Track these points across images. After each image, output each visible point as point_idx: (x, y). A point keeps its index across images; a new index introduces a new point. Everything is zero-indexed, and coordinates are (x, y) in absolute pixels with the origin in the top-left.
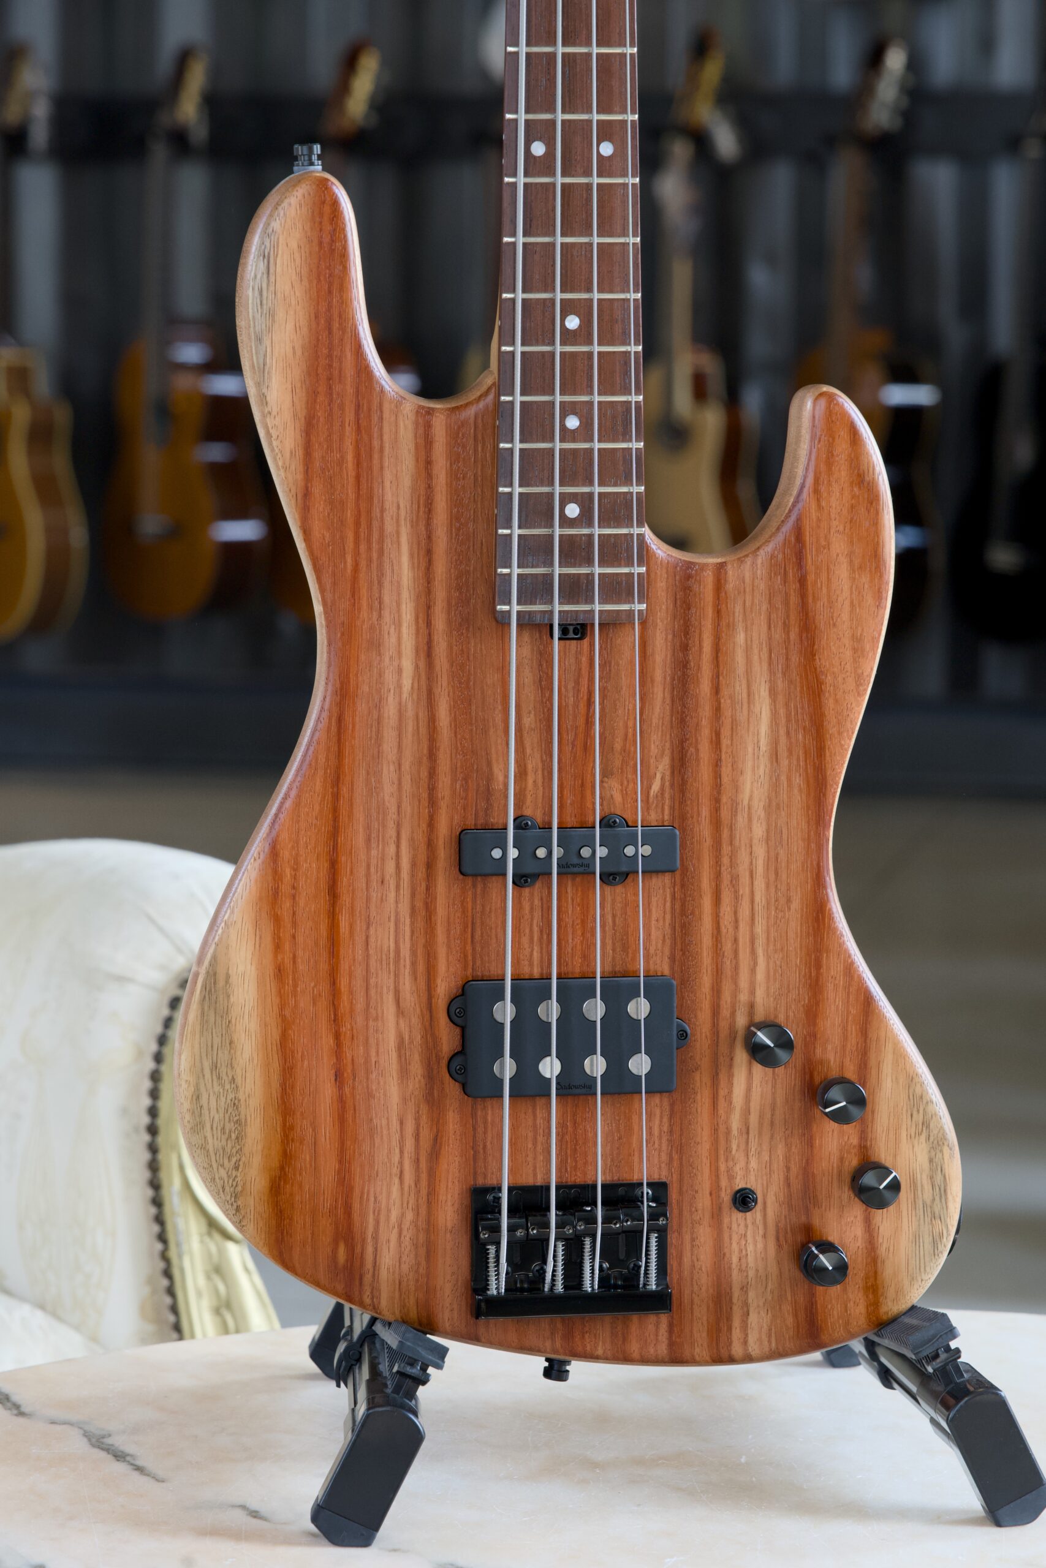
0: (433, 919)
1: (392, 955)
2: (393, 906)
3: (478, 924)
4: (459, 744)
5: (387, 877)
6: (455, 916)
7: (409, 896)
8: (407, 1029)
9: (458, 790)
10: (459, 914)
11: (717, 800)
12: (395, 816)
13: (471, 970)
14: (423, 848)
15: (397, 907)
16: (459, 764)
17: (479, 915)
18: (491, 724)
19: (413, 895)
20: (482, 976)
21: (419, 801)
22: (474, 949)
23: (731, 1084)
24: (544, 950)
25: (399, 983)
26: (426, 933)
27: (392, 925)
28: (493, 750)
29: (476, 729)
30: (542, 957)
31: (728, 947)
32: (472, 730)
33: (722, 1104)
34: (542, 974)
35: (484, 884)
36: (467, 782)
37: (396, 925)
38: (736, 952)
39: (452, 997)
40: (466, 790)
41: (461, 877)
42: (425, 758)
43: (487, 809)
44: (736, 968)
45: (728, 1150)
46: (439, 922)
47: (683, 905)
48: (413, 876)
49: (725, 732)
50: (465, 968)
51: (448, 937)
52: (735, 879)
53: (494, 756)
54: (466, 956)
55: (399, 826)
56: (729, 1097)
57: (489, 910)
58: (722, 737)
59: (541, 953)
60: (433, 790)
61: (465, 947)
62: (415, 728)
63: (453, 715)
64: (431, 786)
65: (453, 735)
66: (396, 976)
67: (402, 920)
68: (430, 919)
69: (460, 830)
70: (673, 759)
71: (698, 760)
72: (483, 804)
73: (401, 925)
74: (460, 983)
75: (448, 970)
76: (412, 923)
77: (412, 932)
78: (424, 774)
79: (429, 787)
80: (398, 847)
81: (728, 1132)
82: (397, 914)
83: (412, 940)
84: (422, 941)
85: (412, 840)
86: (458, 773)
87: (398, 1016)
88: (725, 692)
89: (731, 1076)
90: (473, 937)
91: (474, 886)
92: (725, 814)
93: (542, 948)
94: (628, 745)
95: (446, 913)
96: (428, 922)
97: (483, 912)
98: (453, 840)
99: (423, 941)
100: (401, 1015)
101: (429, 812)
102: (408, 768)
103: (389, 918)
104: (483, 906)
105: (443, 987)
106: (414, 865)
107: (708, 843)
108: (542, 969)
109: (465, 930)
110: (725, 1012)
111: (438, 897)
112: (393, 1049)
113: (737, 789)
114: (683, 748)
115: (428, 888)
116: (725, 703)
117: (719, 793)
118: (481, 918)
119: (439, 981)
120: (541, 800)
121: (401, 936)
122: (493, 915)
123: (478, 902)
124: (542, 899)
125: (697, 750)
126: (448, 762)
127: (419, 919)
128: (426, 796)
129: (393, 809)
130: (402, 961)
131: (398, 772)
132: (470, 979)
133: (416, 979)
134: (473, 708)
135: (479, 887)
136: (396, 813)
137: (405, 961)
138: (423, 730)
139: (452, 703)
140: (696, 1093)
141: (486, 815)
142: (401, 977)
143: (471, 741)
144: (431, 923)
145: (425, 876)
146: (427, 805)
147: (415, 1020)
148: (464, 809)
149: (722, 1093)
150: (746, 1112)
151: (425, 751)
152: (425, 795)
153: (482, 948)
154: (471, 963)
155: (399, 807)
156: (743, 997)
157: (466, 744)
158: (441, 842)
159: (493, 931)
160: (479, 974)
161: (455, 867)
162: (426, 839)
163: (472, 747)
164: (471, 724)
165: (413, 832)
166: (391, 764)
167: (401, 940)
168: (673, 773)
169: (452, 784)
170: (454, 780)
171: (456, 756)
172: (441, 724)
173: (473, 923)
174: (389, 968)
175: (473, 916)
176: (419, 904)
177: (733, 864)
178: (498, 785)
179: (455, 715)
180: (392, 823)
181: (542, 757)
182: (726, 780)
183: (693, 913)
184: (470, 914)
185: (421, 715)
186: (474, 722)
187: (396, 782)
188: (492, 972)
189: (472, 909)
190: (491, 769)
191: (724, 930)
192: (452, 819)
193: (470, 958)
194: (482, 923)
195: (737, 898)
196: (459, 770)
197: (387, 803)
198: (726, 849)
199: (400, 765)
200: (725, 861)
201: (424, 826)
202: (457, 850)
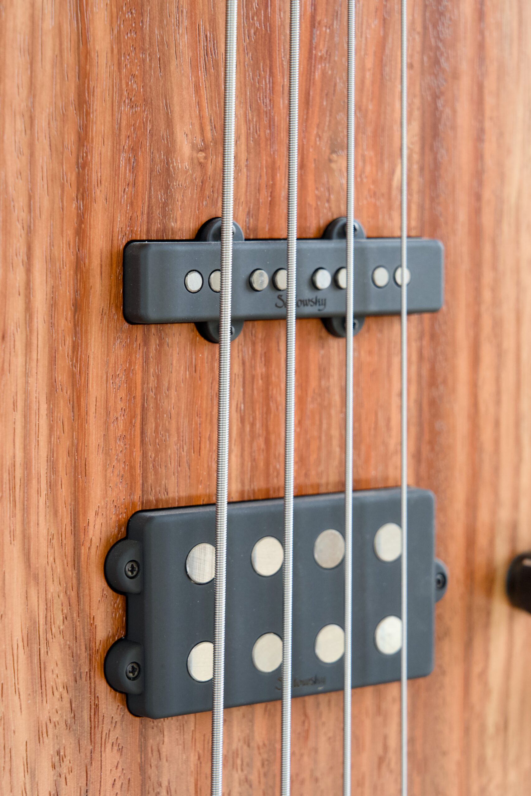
0: (83, 404)
1: (19, 473)
2: (21, 382)
3: (151, 411)
4: (124, 86)
5: (11, 328)
6: (116, 397)
7: (46, 363)
8: (42, 607)
9: (122, 170)
10: (122, 393)
11: (478, 197)
12: (24, 215)
13: (140, 492)
14: (68, 272)
15: (27, 382)
16: (124, 123)
17: (152, 394)
18: (173, 51)
19: (53, 360)
20: (157, 501)
21: (63, 187)
22: (144, 455)
23: (487, 655)
24: (246, 453)
25: (29, 523)
26: (72, 429)
27: (18, 416)
28: (176, 99)
29: (150, 60)
30: (243, 465)
31: (487, 435)
32: (144, 60)
33: (476, 688)
34: (242, 493)
35: (160, 338)
36: (135, 156)
37: (25, 416)
38: (497, 442)
39: (112, 542)
40: (134, 170)
41: (126, 325)
42: (71, 108)
43: (165, 204)
44: (496, 469)
45: (482, 761)
46: (92, 410)
47: (433, 369)
48: (52, 325)
49: (490, 84)
50: (131, 489)
51: (106, 437)
52: (497, 324)
53: (177, 109)
54: (132, 468)
55: (30, 232)
56: (483, 674)
57: (166, 385)
58: (486, 91)
59: (242, 456)
60: (84, 168)
61: (131, 453)
62: (57, 52)
63: (115, 32)
64: (81, 160)
65: (116, 69)
66: (26, 510)
67: (34, 407)
68: (79, 405)
69: (124, 242)
70: (423, 128)
71: (454, 128)
72: (161, 196)
73: (33, 416)
74: (124, 517)
75: (105, 495)
76: (51, 412)
77: (51, 429)
78: (71, 138)
79: (78, 163)
80: (29, 271)
81: (483, 728)
82: (27, 394)
83: (50, 442)
84: (65, 443)
85: (51, 260)
86: (123, 137)
87: (27, 584)
88: (491, 19)
89: (487, 640)
90: (143, 433)
91: (146, 342)
92: (487, 219)
93: (243, 450)
94: (364, 100)
95: (104, 392)
96: (76, 410)
97: (158, 388)
98: (115, 259)
99: (68, 443)
100: (32, 583)
101: (78, 208)
102: (44, 124)
103: (15, 404)
104: (158, 378)
105: (98, 526)
106: (53, 305)
107: (465, 266)
108: (243, 483)
109: (131, 422)
110: (482, 541)
111: (91, 362)
112: (21, 644)
113: (502, 176)
114: (436, 108)
115: (75, 347)
116: (492, 36)
117: (480, 183)
118: (156, 399)
119: (91, 515)
120: (244, 190)
121: (33, 437)
122: (173, 393)
123: (152, 370)
124: (244, 363)
125: (454, 112)
126: (108, 118)
127: (62, 403)
128: (74, 178)
129: (21, 202)
130: (34, 482)
131: (28, 132)
132: (139, 508)
133: (56, 513)
134: (147, 19)
135: (154, 343)
136: (26, 209)
137: (39, 482)
138: (70, 58)
139: (114, 10)
140: (444, 673)
141: (164, 216)
142: (33, 511)
143: (143, 81)
144: (79, 410)
145: (71, 325)
146: (74, 195)
147: (54, 588)
148: (132, 204)
149: (476, 669)
150: (506, 695)
151: (72, 96)
152: (72, 177)
153: (157, 452)
154: (140, 480)
155: (30, 197)
156: (504, 514)
157: (135, 86)
158: (96, 263)
159: (174, 422)
160: (152, 498)
161: (117, 307)
162: (73, 257)
163: (145, 91)
164: (143, 50)
165: (52, 245)
166: (18, 117)
167: (34, 443)
168: (423, 148)
169: (113, 157)
170: (116, 151)
171: (119, 106)
172: (97, 48)
173: (143, 408)
174: (14, 496)
175: (143, 396)
176: (62, 377)
177: (496, 303)
178: (182, 162)
179: (119, 32)
180: (19, 226)
181: (245, 115)
182: (489, 162)
183: (445, 382)
184: (139, 394)
185: (66, 28)
186: (147, 46)
187: (26, 151)
188: (171, 495)
189: (143, 383)
190: (172, 133)
191: (482, 408)
192: (112, 221)
193: (138, 471)
194: (157, 407)
195: (500, 354)
196: (124, 133)
197: (11, 189)
198: (488, 277)
199: (32, 119)
200: (487, 295)
201: (70, 233)
202: (121, 277)
